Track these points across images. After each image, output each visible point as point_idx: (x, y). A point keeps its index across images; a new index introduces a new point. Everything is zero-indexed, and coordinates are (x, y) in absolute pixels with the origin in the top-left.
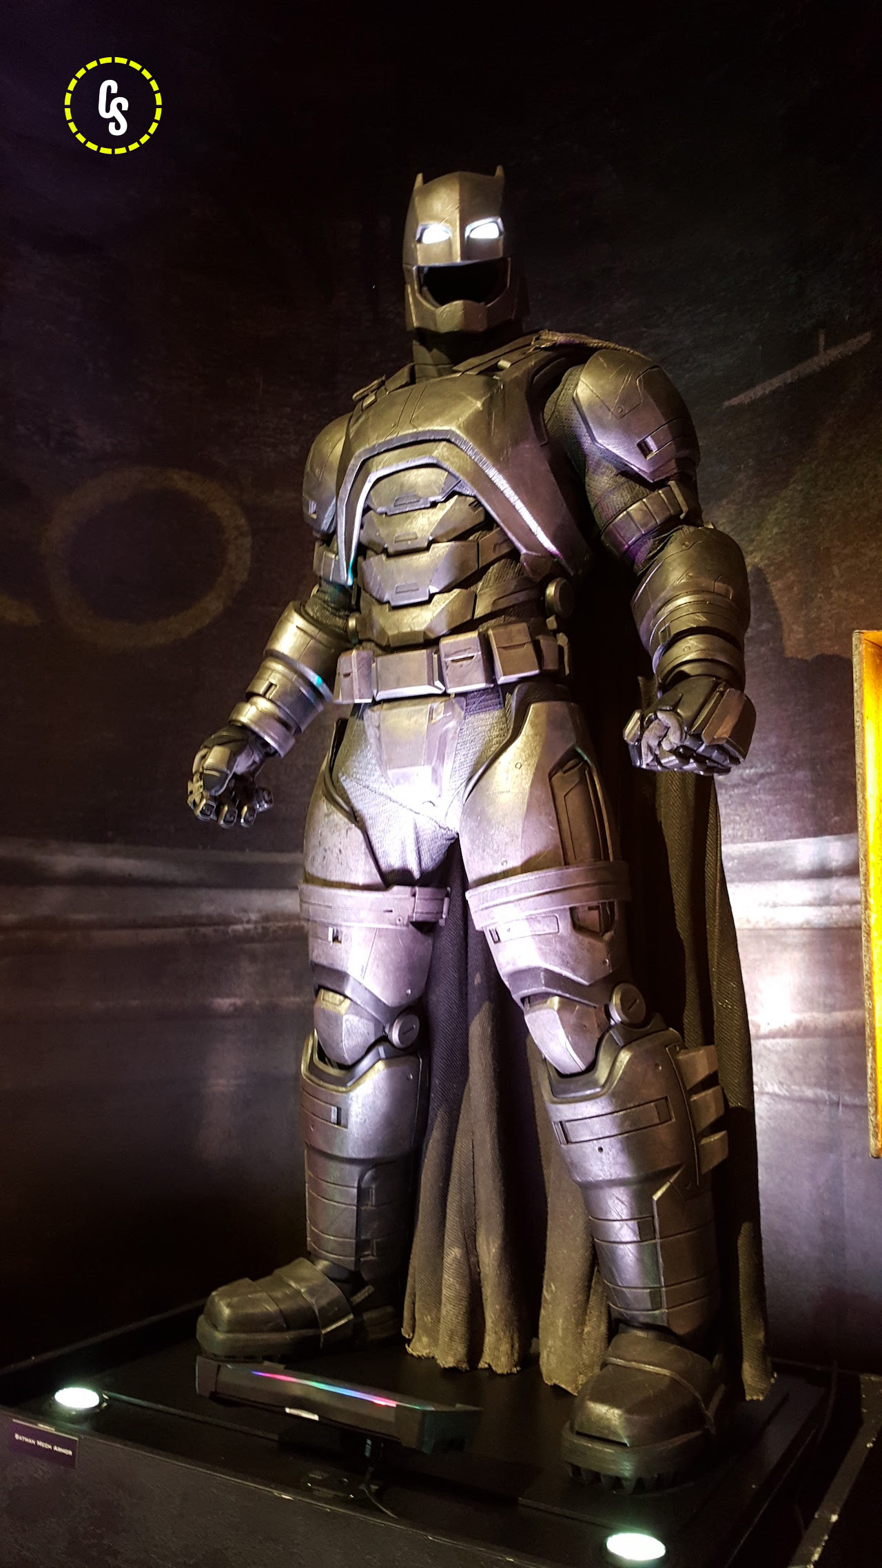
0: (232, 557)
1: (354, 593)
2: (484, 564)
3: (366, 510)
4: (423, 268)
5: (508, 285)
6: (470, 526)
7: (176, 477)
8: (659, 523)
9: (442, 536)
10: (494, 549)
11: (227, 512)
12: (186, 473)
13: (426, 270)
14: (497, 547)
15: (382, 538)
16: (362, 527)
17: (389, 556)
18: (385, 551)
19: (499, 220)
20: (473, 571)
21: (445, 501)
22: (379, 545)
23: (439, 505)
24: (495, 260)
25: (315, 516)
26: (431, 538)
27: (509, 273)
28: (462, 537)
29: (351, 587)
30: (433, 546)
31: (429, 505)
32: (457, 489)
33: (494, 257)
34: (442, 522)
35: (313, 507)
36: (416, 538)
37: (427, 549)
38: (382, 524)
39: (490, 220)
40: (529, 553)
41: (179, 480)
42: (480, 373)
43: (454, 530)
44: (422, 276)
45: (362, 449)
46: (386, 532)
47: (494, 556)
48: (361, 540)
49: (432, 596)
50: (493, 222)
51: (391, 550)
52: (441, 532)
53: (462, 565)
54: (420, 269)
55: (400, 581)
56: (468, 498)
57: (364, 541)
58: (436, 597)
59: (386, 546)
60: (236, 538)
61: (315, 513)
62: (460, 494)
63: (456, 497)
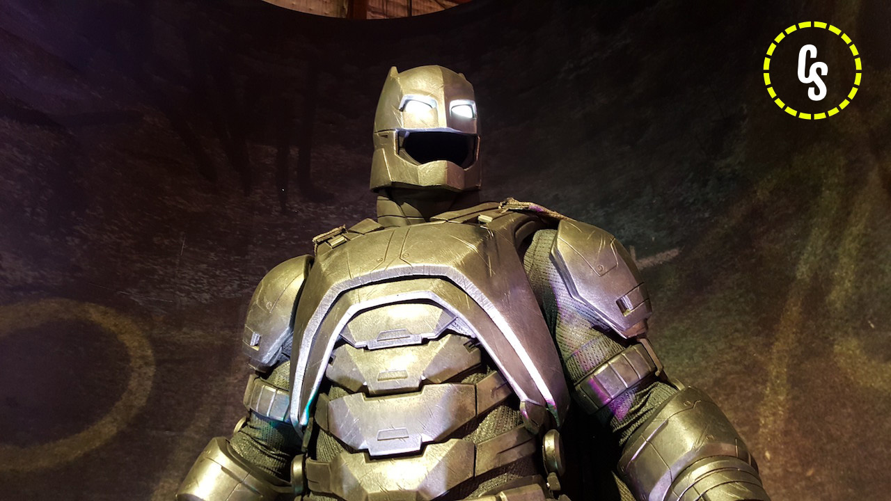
0: (133, 384)
1: (308, 434)
2: (483, 410)
3: (340, 342)
4: (404, 131)
5: (477, 157)
6: (466, 368)
7: (92, 310)
8: (640, 378)
9: (436, 376)
10: (493, 394)
11: (136, 344)
12: (102, 308)
13: (407, 133)
14: (495, 392)
15: (360, 375)
16: (331, 361)
17: (369, 395)
18: (364, 390)
19: (474, 105)
20: (471, 417)
21: (437, 339)
22: (355, 382)
23: (430, 342)
24: (470, 135)
25: (257, 349)
26: (423, 378)
27: (478, 150)
28: (456, 379)
29: (304, 427)
30: (426, 387)
31: (420, 342)
32: (451, 327)
33: (470, 132)
34: (435, 362)
35: (255, 338)
36: (406, 377)
37: (419, 389)
38: (360, 359)
39: (467, 102)
40: (531, 401)
41: (95, 314)
42: (464, 222)
43: (449, 370)
44: (402, 140)
45: (340, 281)
46: (367, 368)
47: (494, 402)
48: (327, 375)
49: (424, 445)
50: (469, 105)
51: (372, 389)
52: (434, 372)
53: (461, 411)
54: (400, 133)
55: (384, 427)
56: (462, 338)
57: (332, 376)
58: (429, 447)
59: (365, 384)
60: (140, 367)
61: (256, 345)
62: (453, 333)
63: (449, 335)
